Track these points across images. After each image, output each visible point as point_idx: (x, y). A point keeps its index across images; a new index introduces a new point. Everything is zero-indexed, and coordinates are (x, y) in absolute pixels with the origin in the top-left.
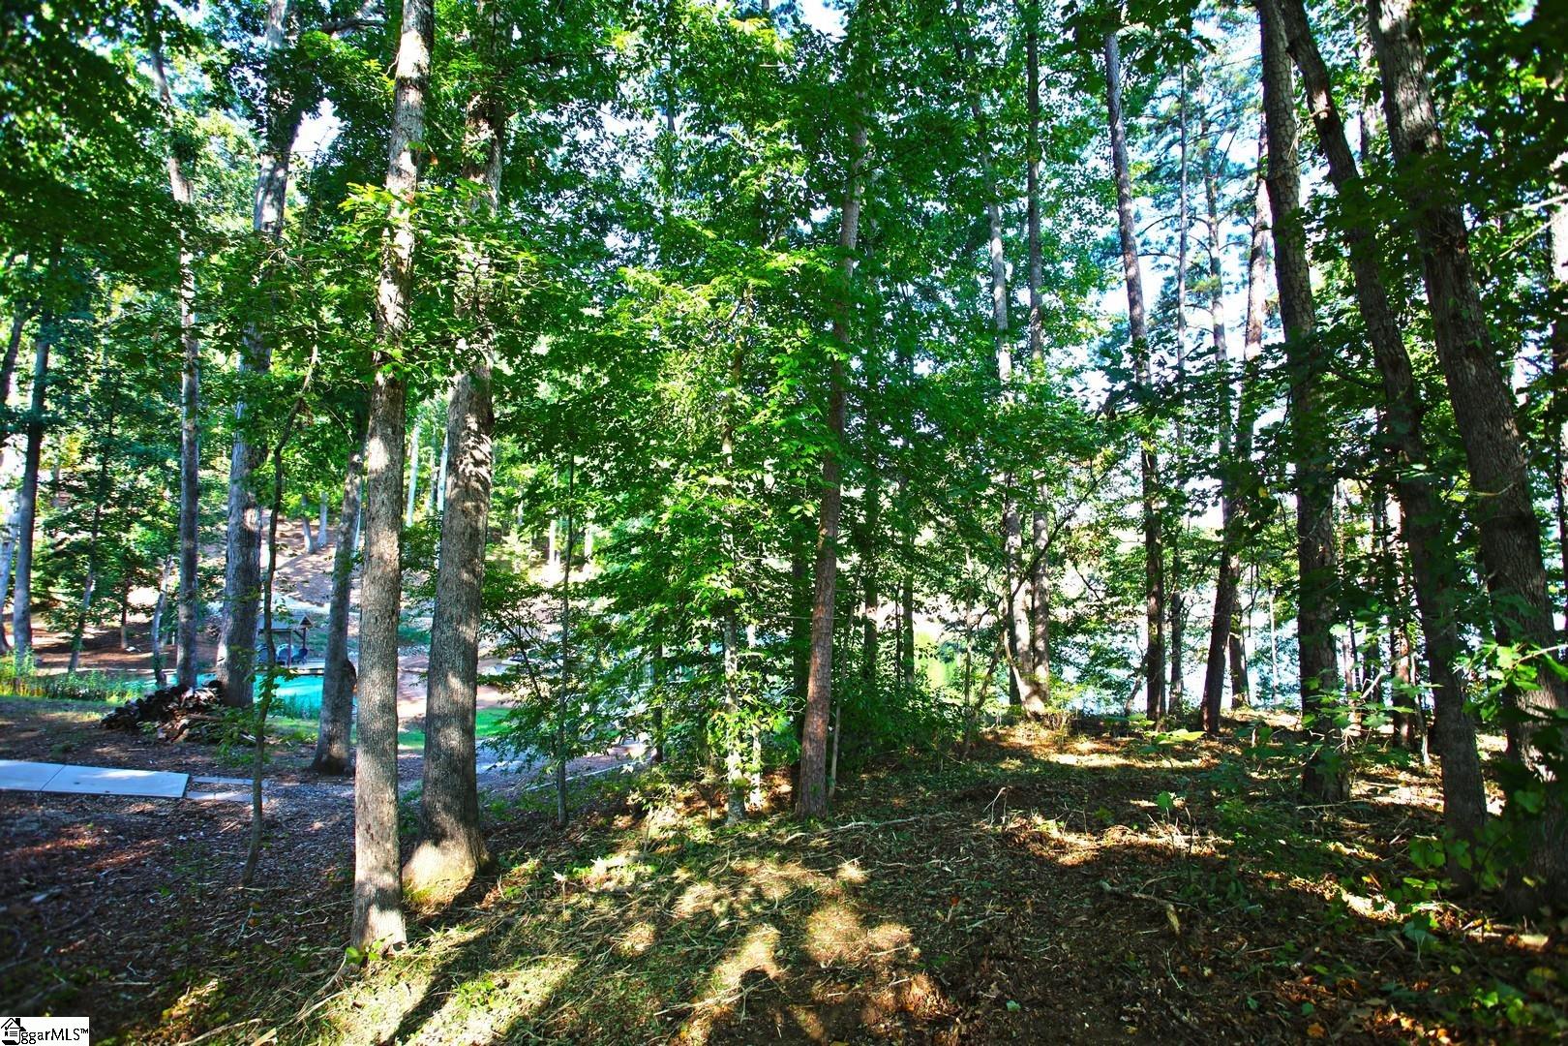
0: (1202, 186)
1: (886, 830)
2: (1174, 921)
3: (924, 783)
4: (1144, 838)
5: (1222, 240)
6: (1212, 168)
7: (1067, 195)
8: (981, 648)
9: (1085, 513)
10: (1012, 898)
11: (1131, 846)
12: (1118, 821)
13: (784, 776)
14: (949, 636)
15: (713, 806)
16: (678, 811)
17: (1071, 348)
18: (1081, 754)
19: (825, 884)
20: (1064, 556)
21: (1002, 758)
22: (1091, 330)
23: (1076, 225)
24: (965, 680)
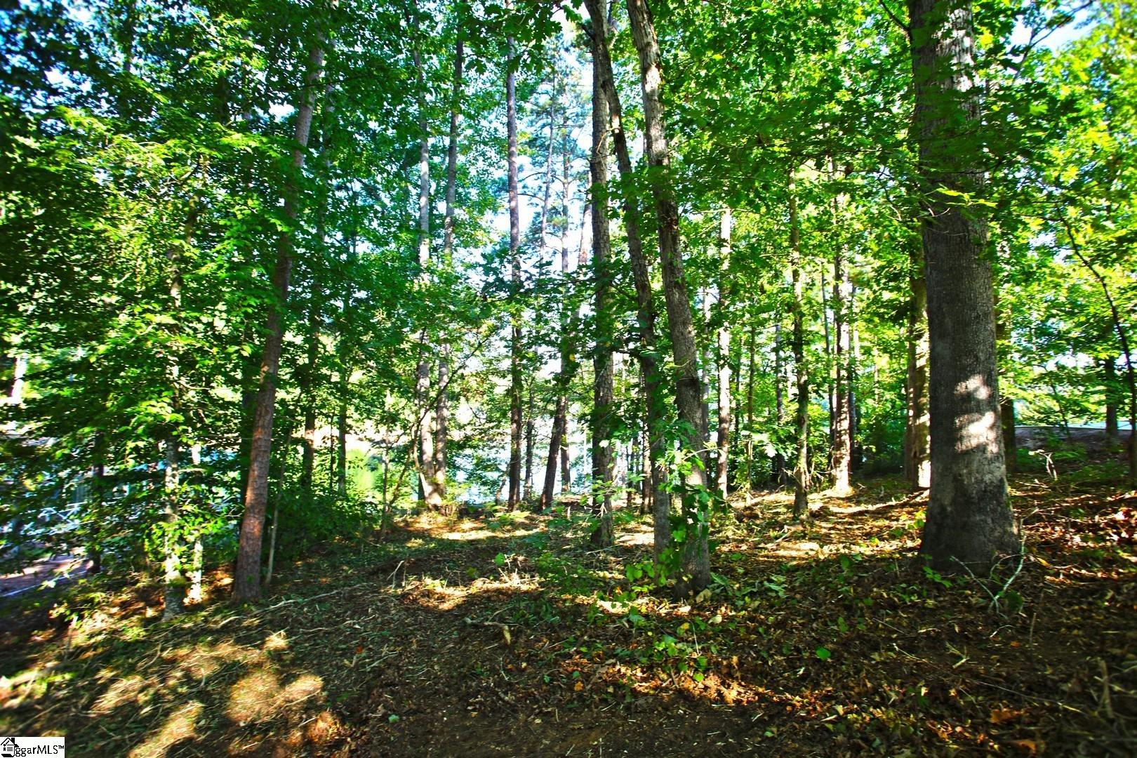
0: (561, 158)
1: (310, 604)
2: (508, 636)
3: (348, 563)
4: (496, 585)
5: (570, 195)
6: (567, 148)
7: (476, 142)
8: (397, 460)
9: (475, 364)
10: (404, 640)
11: (487, 591)
12: (482, 575)
13: (226, 571)
14: (375, 451)
15: (151, 606)
16: (111, 615)
17: (472, 249)
18: (464, 531)
19: (254, 655)
20: (459, 394)
21: (409, 539)
22: (485, 239)
23: (481, 164)
24: (383, 485)
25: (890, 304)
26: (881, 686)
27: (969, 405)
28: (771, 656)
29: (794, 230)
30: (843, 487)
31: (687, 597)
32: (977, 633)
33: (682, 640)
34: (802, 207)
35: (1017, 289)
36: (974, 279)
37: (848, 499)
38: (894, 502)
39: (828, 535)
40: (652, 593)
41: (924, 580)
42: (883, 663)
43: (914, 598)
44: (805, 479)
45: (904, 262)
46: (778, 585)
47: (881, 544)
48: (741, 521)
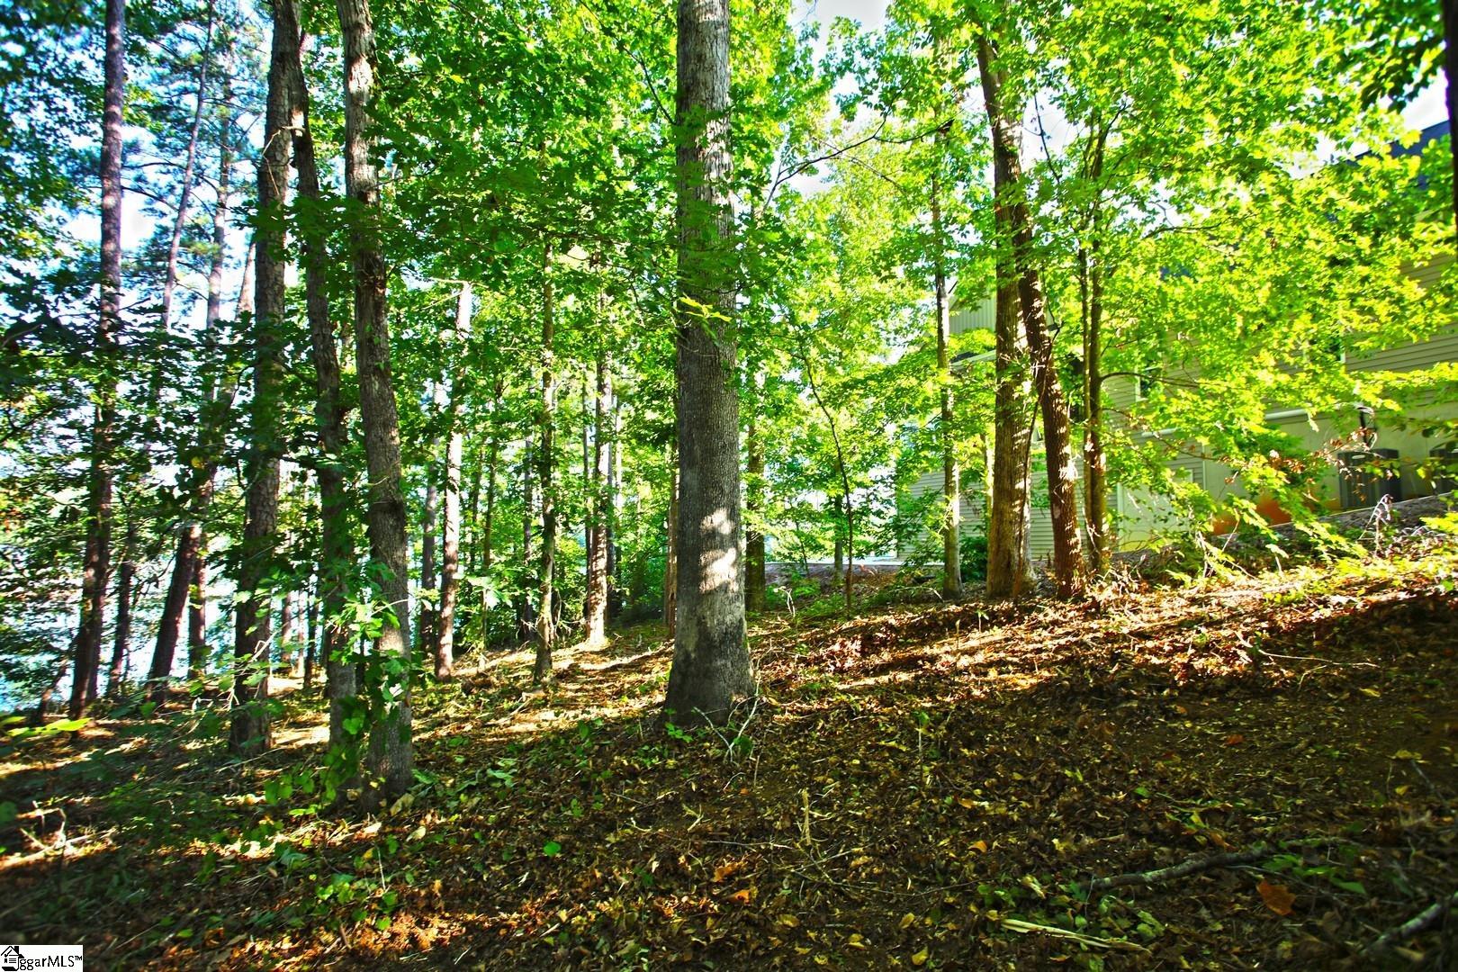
0: (215, 151)
25: (650, 426)
26: (611, 873)
27: (713, 540)
28: (487, 868)
29: (548, 322)
30: (598, 638)
31: (376, 811)
32: (712, 788)
33: (360, 875)
34: (560, 297)
35: (770, 422)
36: (721, 406)
37: (603, 653)
38: (649, 653)
39: (573, 699)
40: (323, 814)
41: (668, 739)
42: (618, 844)
43: (656, 761)
44: (549, 632)
45: (668, 381)
46: (504, 772)
47: (631, 702)
48: (468, 693)
